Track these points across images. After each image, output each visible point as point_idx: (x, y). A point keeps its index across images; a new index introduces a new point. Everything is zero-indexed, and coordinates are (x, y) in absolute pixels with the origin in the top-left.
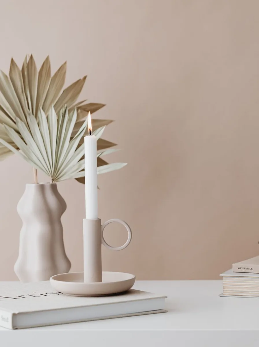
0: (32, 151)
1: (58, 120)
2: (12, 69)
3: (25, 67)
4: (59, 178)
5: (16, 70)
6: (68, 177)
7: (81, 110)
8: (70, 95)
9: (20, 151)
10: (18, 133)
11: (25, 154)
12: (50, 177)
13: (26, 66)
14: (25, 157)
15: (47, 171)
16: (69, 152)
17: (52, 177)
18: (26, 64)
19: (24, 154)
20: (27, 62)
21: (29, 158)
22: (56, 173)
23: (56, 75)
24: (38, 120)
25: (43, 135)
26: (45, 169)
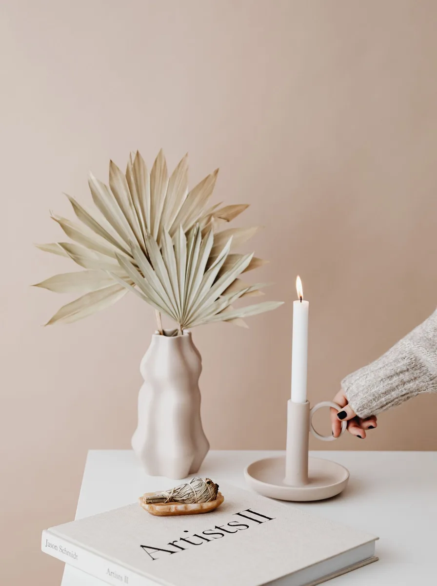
0: (153, 288)
1: (188, 246)
2: (113, 175)
3: (130, 170)
4: (188, 324)
5: (119, 177)
6: (201, 322)
7: (214, 217)
8: (197, 200)
9: (136, 287)
10: (136, 266)
11: (143, 291)
12: (178, 322)
13: (131, 167)
14: (144, 298)
15: (173, 313)
16: (203, 287)
17: (180, 322)
18: (132, 164)
19: (141, 291)
20: (133, 162)
21: (149, 298)
22: (186, 316)
23: (174, 174)
24: (161, 246)
25: (168, 266)
26: (172, 312)
